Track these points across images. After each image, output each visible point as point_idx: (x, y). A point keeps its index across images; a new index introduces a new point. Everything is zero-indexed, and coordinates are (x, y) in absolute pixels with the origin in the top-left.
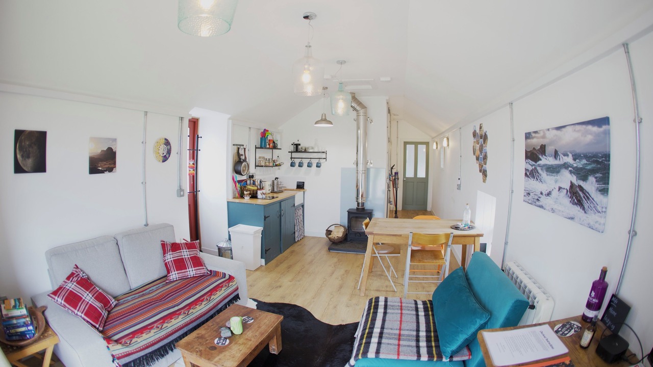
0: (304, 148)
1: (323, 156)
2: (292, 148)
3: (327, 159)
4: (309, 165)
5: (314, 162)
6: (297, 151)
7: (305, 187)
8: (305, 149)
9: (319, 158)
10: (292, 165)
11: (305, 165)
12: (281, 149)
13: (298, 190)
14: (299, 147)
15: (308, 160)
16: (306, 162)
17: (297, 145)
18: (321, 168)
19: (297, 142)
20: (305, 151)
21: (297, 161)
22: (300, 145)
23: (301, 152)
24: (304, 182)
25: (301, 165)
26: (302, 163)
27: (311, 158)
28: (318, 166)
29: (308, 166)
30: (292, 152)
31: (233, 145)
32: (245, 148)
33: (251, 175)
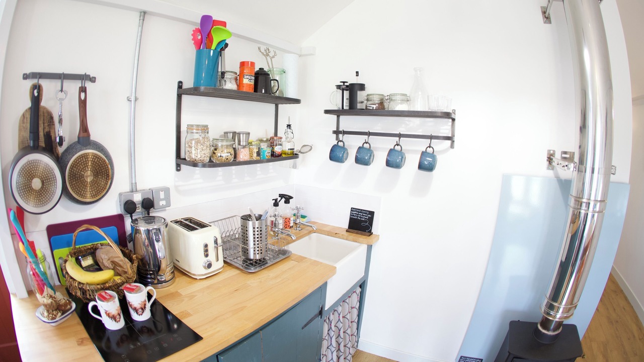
0: (376, 100)
1: (443, 127)
2: (336, 100)
3: (456, 139)
4: (394, 161)
5: (413, 151)
6: (353, 109)
7: (376, 228)
8: (381, 103)
9: (431, 137)
10: (336, 154)
11: (380, 157)
12: (297, 101)
13: (353, 236)
14: (361, 96)
15: (390, 143)
16: (381, 148)
17: (352, 89)
18: (434, 172)
19: (352, 80)
20: (381, 110)
21: (353, 143)
22: (362, 87)
23: (366, 112)
24: (372, 213)
25: (364, 158)
26: (369, 150)
27: (400, 136)
28: (426, 165)
29: (388, 164)
30: (338, 113)
31: (26, 77)
32: (83, 90)
33: (137, 198)
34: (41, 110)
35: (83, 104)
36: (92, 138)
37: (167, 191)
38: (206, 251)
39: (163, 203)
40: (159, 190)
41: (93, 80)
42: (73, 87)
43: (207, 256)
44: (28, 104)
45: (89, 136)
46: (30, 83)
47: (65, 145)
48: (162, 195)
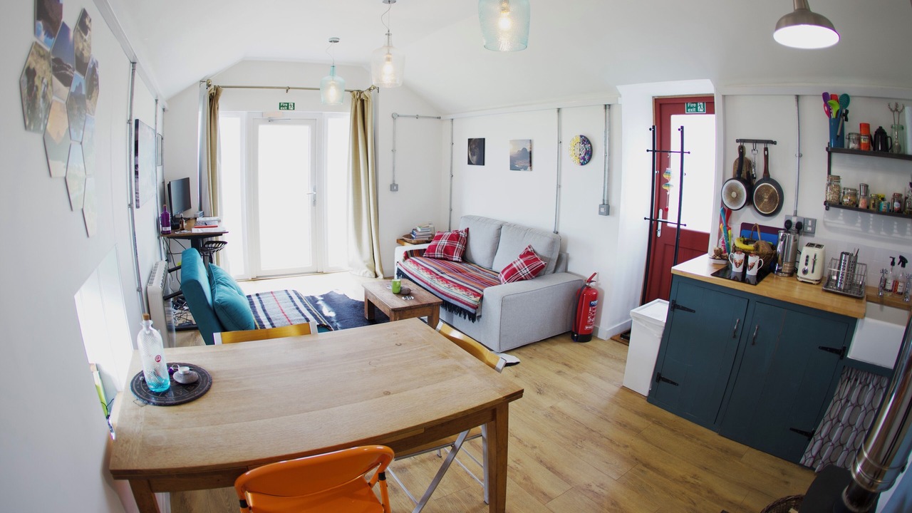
31: (738, 141)
32: (766, 149)
33: (794, 220)
34: (744, 160)
35: (766, 157)
36: (771, 177)
37: (814, 221)
38: (807, 260)
39: (809, 229)
40: (808, 219)
41: (775, 143)
42: (761, 147)
43: (806, 264)
44: (737, 156)
45: (769, 176)
46: (739, 144)
47: (757, 180)
48: (810, 223)
